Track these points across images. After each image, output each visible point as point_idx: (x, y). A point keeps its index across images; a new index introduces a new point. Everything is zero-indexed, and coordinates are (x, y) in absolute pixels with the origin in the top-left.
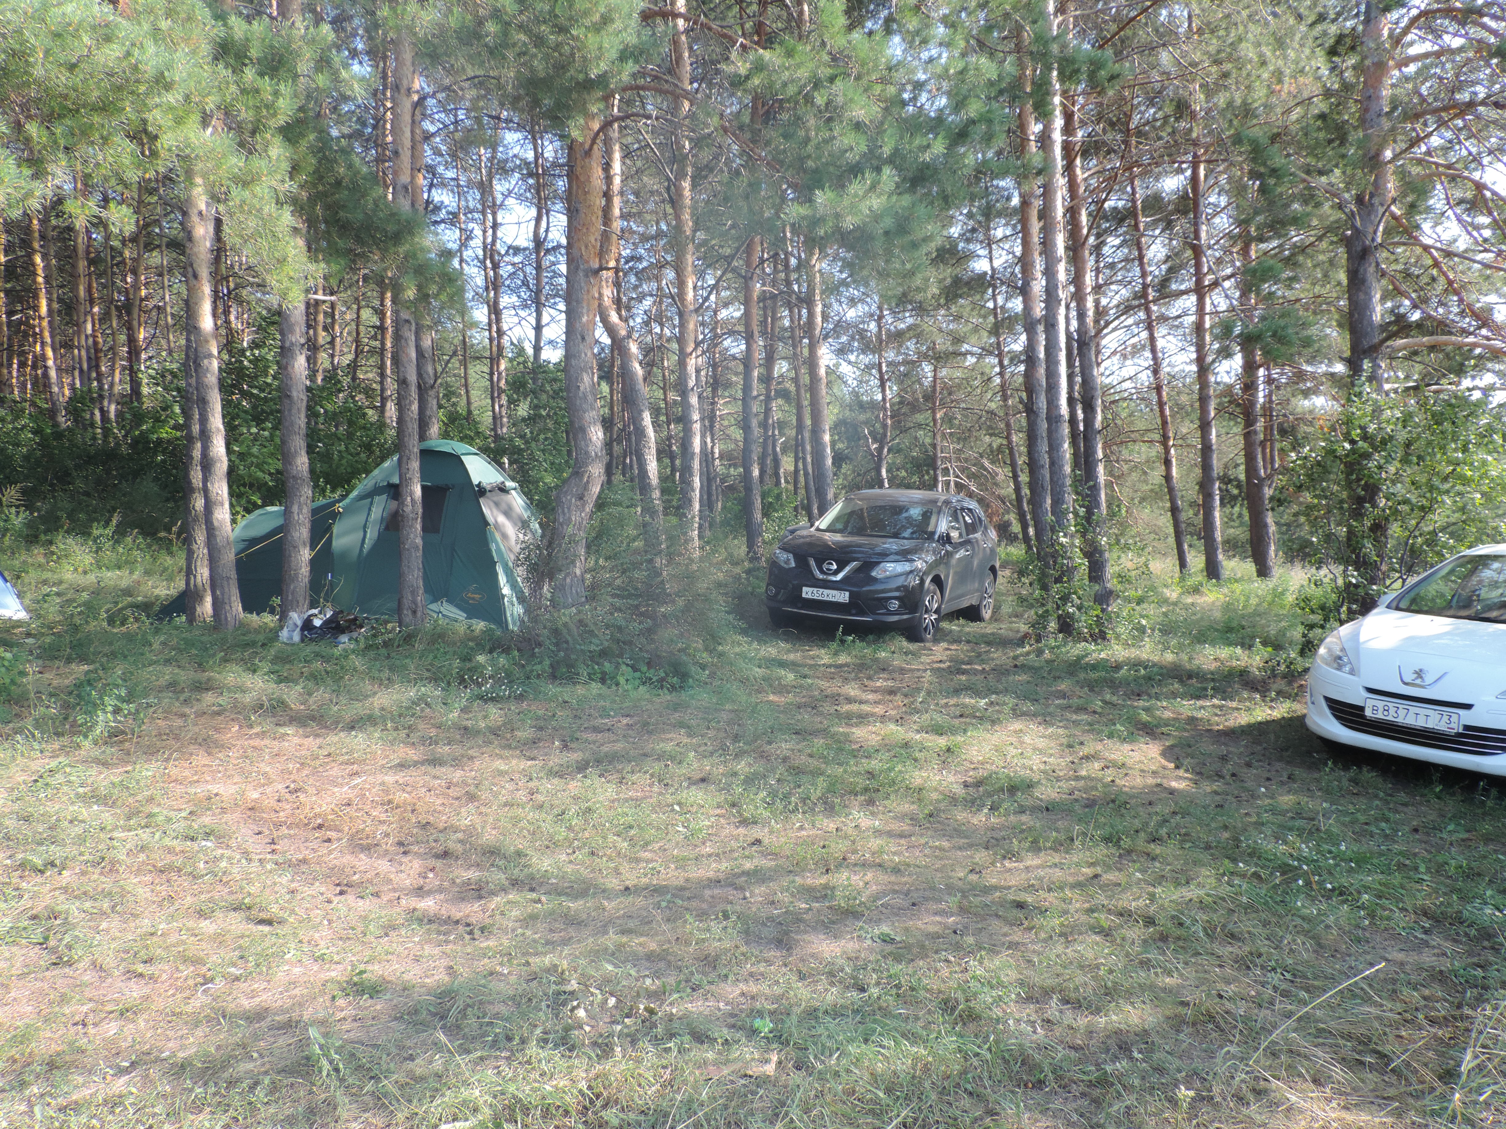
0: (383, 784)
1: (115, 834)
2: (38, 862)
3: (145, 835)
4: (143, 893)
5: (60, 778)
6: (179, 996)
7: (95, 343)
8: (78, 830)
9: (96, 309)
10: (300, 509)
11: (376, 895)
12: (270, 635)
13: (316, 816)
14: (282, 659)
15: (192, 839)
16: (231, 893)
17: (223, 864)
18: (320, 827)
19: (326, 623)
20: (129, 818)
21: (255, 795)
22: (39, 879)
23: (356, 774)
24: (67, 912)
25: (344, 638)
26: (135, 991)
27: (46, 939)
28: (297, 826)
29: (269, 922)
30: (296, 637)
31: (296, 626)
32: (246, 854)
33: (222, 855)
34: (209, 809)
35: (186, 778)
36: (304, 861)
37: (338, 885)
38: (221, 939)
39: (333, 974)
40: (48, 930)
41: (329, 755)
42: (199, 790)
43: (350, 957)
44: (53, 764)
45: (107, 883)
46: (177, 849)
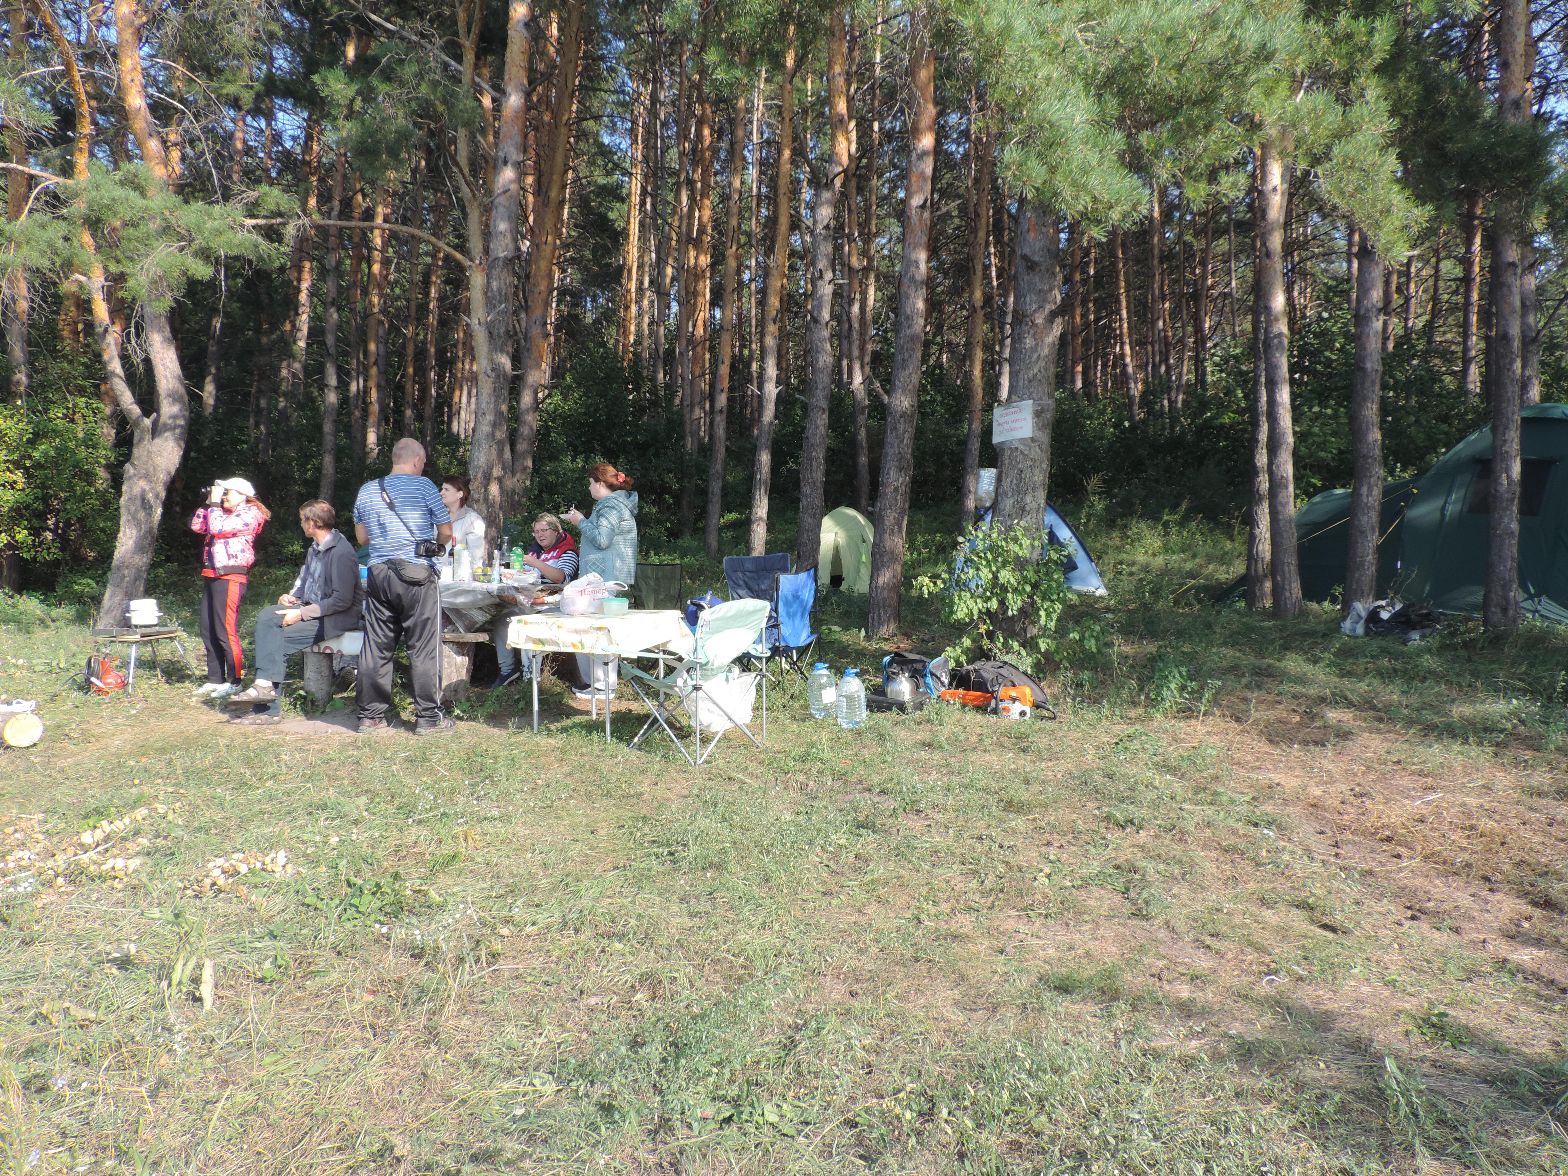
0: (1463, 805)
1: (1185, 806)
2: (1121, 818)
3: (1210, 811)
4: (1210, 867)
5: (1135, 745)
6: (1243, 978)
7: (1166, 337)
8: (1151, 795)
9: (1167, 305)
10: (1370, 491)
11: (1457, 931)
12: (1333, 625)
13: (1383, 827)
14: (1346, 653)
15: (1256, 825)
16: (1293, 888)
17: (1286, 857)
18: (1389, 839)
19: (1395, 616)
20: (1196, 793)
21: (1317, 792)
22: (1119, 833)
23: (1431, 788)
24: (1144, 868)
25: (1415, 635)
26: (1203, 963)
27: (1127, 889)
28: (1363, 834)
29: (1334, 930)
30: (1360, 630)
31: (1360, 617)
32: (1308, 851)
33: (1284, 848)
34: (1272, 798)
35: (1248, 762)
36: (1370, 873)
37: (1409, 908)
38: (1283, 933)
39: (1408, 1006)
40: (1129, 881)
41: (1399, 762)
42: (1262, 777)
43: (1426, 992)
44: (1131, 730)
45: (1177, 850)
46: (1241, 832)
